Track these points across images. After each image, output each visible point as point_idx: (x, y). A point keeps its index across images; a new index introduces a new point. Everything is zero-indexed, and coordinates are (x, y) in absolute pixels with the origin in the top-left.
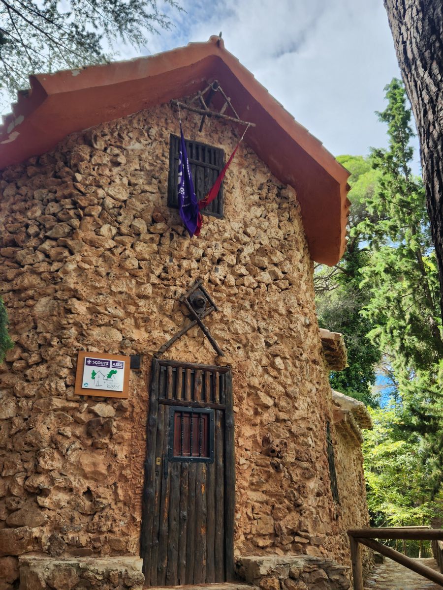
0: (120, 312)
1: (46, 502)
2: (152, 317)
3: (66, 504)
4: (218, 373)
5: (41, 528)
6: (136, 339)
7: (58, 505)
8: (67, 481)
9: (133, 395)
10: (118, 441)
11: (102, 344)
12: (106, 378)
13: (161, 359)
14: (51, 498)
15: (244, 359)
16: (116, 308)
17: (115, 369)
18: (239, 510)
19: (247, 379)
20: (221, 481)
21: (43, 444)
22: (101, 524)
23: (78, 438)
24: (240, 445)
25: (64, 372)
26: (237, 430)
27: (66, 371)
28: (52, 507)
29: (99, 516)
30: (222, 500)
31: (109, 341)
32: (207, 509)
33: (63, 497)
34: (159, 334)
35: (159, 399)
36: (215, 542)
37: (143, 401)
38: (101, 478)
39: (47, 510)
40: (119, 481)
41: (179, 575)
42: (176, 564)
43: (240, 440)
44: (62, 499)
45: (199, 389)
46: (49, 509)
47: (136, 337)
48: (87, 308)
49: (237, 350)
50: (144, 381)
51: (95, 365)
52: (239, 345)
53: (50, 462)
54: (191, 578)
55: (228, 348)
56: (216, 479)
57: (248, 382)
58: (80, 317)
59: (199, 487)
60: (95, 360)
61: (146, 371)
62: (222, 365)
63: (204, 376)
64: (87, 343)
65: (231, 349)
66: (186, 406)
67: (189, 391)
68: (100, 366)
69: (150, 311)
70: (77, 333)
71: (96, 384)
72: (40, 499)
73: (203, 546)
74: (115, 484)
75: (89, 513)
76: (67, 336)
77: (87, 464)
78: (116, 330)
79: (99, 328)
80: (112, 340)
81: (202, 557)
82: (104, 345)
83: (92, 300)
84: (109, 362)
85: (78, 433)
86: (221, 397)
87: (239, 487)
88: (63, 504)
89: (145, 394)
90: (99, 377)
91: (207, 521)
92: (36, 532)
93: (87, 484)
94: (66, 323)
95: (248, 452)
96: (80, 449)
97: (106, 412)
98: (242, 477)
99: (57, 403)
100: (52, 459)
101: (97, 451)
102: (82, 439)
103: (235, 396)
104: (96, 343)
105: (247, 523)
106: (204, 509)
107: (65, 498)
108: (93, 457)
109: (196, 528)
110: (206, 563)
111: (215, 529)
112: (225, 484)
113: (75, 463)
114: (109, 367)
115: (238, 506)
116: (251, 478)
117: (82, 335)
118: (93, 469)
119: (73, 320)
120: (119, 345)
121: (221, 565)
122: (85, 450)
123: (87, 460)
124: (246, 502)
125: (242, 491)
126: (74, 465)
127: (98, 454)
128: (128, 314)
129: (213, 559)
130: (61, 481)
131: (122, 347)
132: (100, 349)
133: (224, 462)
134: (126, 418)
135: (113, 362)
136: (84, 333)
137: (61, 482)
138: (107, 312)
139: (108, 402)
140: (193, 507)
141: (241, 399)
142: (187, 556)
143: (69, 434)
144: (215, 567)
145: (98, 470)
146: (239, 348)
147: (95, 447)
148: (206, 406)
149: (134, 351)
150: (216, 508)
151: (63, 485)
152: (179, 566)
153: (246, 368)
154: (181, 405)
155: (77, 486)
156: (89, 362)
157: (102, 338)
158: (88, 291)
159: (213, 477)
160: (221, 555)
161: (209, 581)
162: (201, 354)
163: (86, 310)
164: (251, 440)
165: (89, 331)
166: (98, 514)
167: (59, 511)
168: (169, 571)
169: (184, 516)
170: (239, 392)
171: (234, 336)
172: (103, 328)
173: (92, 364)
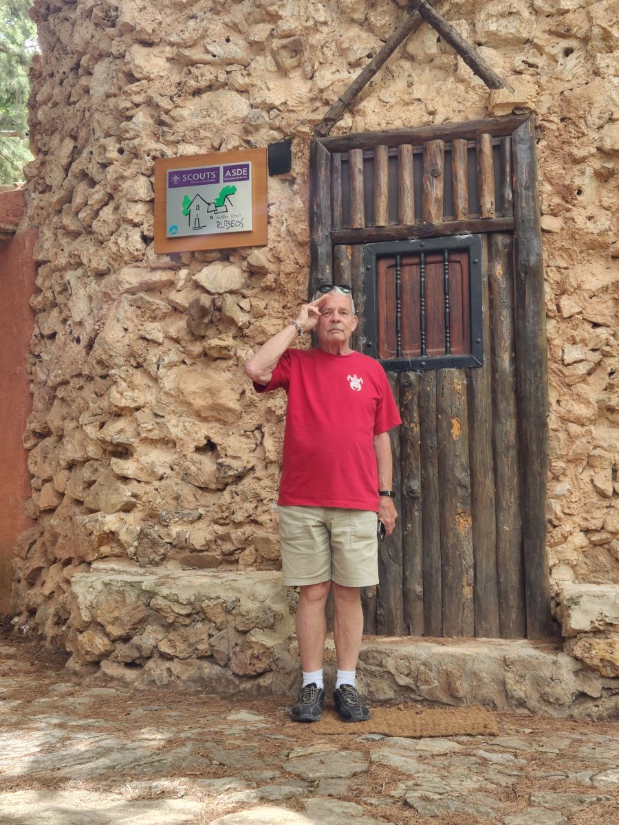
0: (237, 49)
1: (128, 467)
2: (315, 39)
3: (169, 471)
4: (486, 137)
5: (122, 515)
6: (277, 103)
7: (153, 473)
8: (161, 428)
9: (279, 236)
10: (258, 340)
11: (203, 133)
12: (212, 207)
13: (335, 134)
14: (138, 461)
15: (582, 81)
16: (228, 40)
17: (231, 184)
18: (564, 474)
19: (593, 135)
20: (508, 406)
21: (116, 361)
22: (234, 507)
23: (177, 341)
24: (566, 314)
25: (137, 211)
26: (553, 276)
27: (140, 208)
28: (143, 477)
29: (232, 492)
30: (513, 453)
31: (218, 122)
32: (473, 475)
33: (159, 458)
34: (337, 76)
35: (331, 234)
36: (497, 547)
37: (301, 244)
38: (231, 419)
39: (135, 483)
40: (268, 421)
41: (407, 615)
42: (399, 593)
43: (565, 302)
44: (157, 463)
45: (436, 190)
46: (139, 482)
47: (276, 98)
48: (169, 60)
49: (561, 60)
50: (301, 197)
51: (188, 184)
52: (565, 44)
53: (129, 393)
54: (436, 624)
55: (531, 60)
56: (494, 403)
57: (597, 144)
58: (157, 85)
59: (445, 424)
60: (187, 172)
61: (303, 174)
62: (499, 113)
63: (449, 154)
64: (172, 138)
65: (541, 61)
66: (403, 238)
67: (408, 201)
68: (200, 183)
69: (311, 23)
70: (151, 121)
71: (192, 225)
72: (116, 463)
73: (462, 556)
74: (259, 428)
75: (213, 486)
76: (132, 134)
77: (194, 393)
78: (234, 94)
79: (197, 99)
80: (225, 118)
81: (460, 580)
82: (208, 134)
83: (174, 38)
84: (217, 169)
85: (173, 332)
86: (500, 198)
87: (563, 420)
88: (161, 471)
89: (302, 228)
90: (198, 208)
91: (473, 499)
92: (111, 521)
93: (203, 431)
94: (129, 105)
95: (599, 330)
96: (184, 362)
97: (224, 280)
98: (571, 395)
99: (130, 276)
100: (132, 386)
101: (214, 365)
102: (183, 343)
103: (547, 188)
104: (192, 134)
105: (593, 505)
106: (463, 476)
107: (162, 459)
108: (206, 376)
109: (442, 516)
110: (475, 592)
111: (497, 518)
112: (521, 415)
113: (173, 392)
114: (217, 181)
115: (559, 465)
116: (604, 396)
117: (161, 123)
118: (210, 402)
119: (143, 95)
120: (240, 126)
121: (513, 600)
122: (193, 364)
123: (194, 383)
124: (589, 456)
125: (574, 428)
126: (172, 396)
127: (216, 369)
128: (257, 47)
129: (492, 585)
130: (150, 427)
131: (247, 132)
132: (200, 146)
133: (514, 360)
134: (268, 289)
135: (226, 169)
136: (164, 117)
137: (150, 431)
138: (209, 58)
139: (231, 258)
140: (433, 471)
141: (569, 194)
142: (426, 577)
143: (159, 337)
144: (500, 604)
145: (220, 402)
146: (568, 52)
147: (210, 358)
148: (457, 229)
149: (276, 134)
150: (495, 470)
151: (156, 434)
152: (405, 595)
153: (585, 105)
154: (390, 239)
155: (181, 435)
156: (176, 178)
157: (203, 121)
158: (168, 20)
159: (483, 400)
160: (513, 578)
161: (481, 632)
162: (446, 98)
163: (168, 65)
164: (607, 297)
165: (175, 113)
166: (229, 488)
167: (156, 484)
168: (381, 606)
169: (412, 491)
170: (561, 176)
171: (550, 23)
172: (205, 96)
173: (181, 184)
